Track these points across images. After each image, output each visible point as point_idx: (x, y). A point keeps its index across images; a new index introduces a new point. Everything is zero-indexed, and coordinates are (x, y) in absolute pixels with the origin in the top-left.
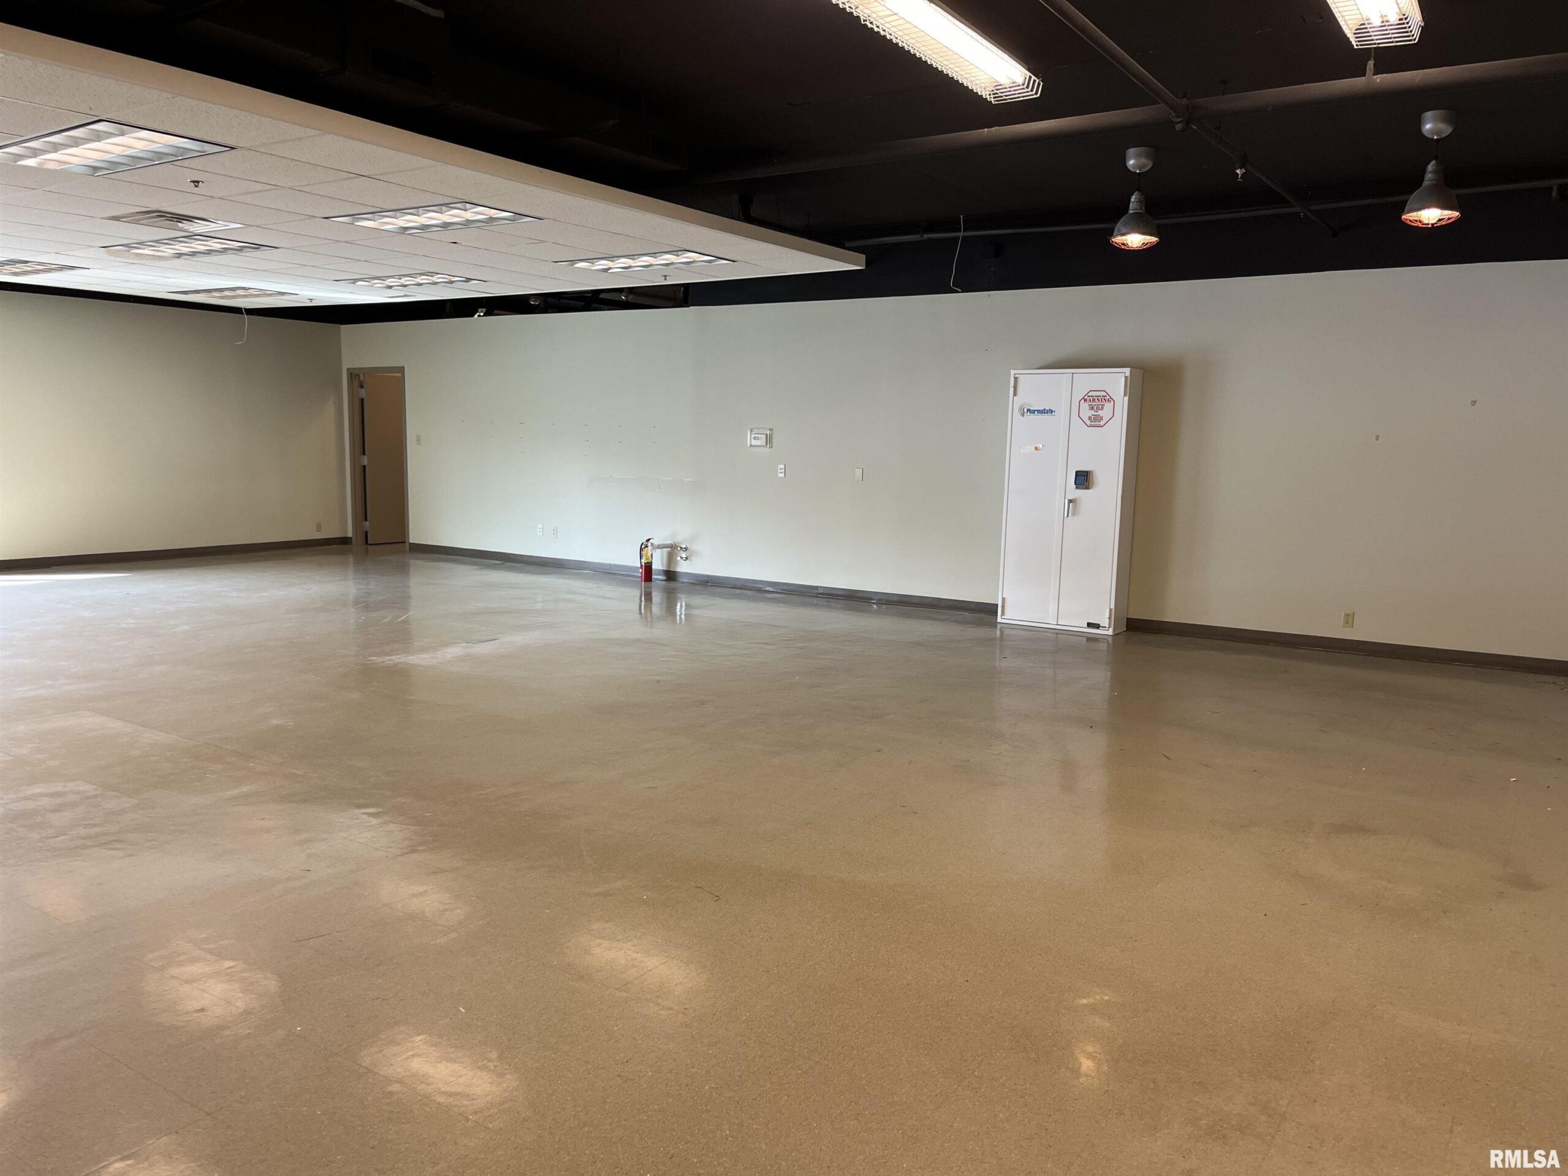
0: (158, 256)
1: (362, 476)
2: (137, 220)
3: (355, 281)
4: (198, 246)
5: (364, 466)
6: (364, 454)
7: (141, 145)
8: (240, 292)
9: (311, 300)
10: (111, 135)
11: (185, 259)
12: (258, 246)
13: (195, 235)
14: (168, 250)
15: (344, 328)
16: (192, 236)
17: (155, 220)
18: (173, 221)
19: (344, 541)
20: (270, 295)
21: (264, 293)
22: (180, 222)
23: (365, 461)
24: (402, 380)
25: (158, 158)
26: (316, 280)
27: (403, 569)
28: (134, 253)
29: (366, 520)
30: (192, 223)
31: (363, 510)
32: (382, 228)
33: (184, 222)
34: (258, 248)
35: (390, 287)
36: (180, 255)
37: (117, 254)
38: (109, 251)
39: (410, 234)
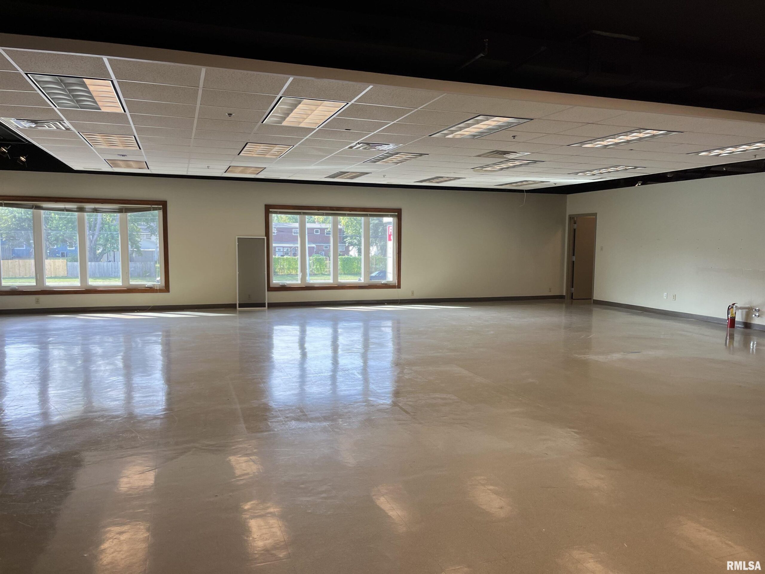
0: (493, 170)
1: (572, 266)
2: (488, 156)
3: (577, 173)
4: (510, 164)
5: (573, 261)
6: (574, 255)
7: (494, 123)
8: (524, 183)
9: (555, 184)
10: (482, 121)
11: (504, 170)
12: (535, 162)
13: (510, 160)
14: (498, 167)
15: (569, 196)
16: (509, 160)
17: (493, 155)
18: (502, 154)
19: (561, 297)
20: (537, 183)
21: (535, 182)
22: (504, 155)
23: (574, 259)
24: (596, 219)
25: (500, 128)
26: (559, 174)
27: (589, 312)
28: (484, 170)
29: (573, 287)
30: (509, 155)
31: (571, 282)
32: (595, 147)
33: (506, 154)
34: (535, 163)
35: (594, 175)
36: (502, 169)
37: (477, 171)
38: (474, 170)
39: (609, 148)
